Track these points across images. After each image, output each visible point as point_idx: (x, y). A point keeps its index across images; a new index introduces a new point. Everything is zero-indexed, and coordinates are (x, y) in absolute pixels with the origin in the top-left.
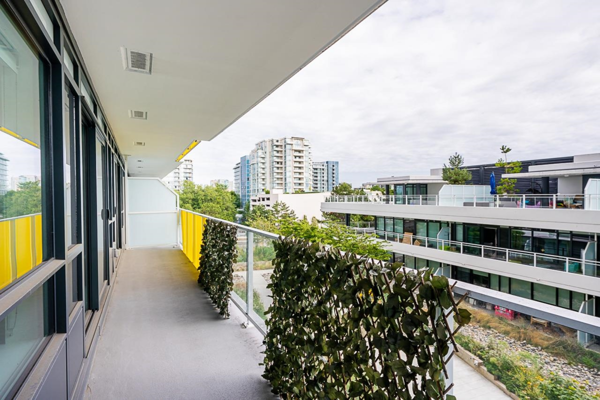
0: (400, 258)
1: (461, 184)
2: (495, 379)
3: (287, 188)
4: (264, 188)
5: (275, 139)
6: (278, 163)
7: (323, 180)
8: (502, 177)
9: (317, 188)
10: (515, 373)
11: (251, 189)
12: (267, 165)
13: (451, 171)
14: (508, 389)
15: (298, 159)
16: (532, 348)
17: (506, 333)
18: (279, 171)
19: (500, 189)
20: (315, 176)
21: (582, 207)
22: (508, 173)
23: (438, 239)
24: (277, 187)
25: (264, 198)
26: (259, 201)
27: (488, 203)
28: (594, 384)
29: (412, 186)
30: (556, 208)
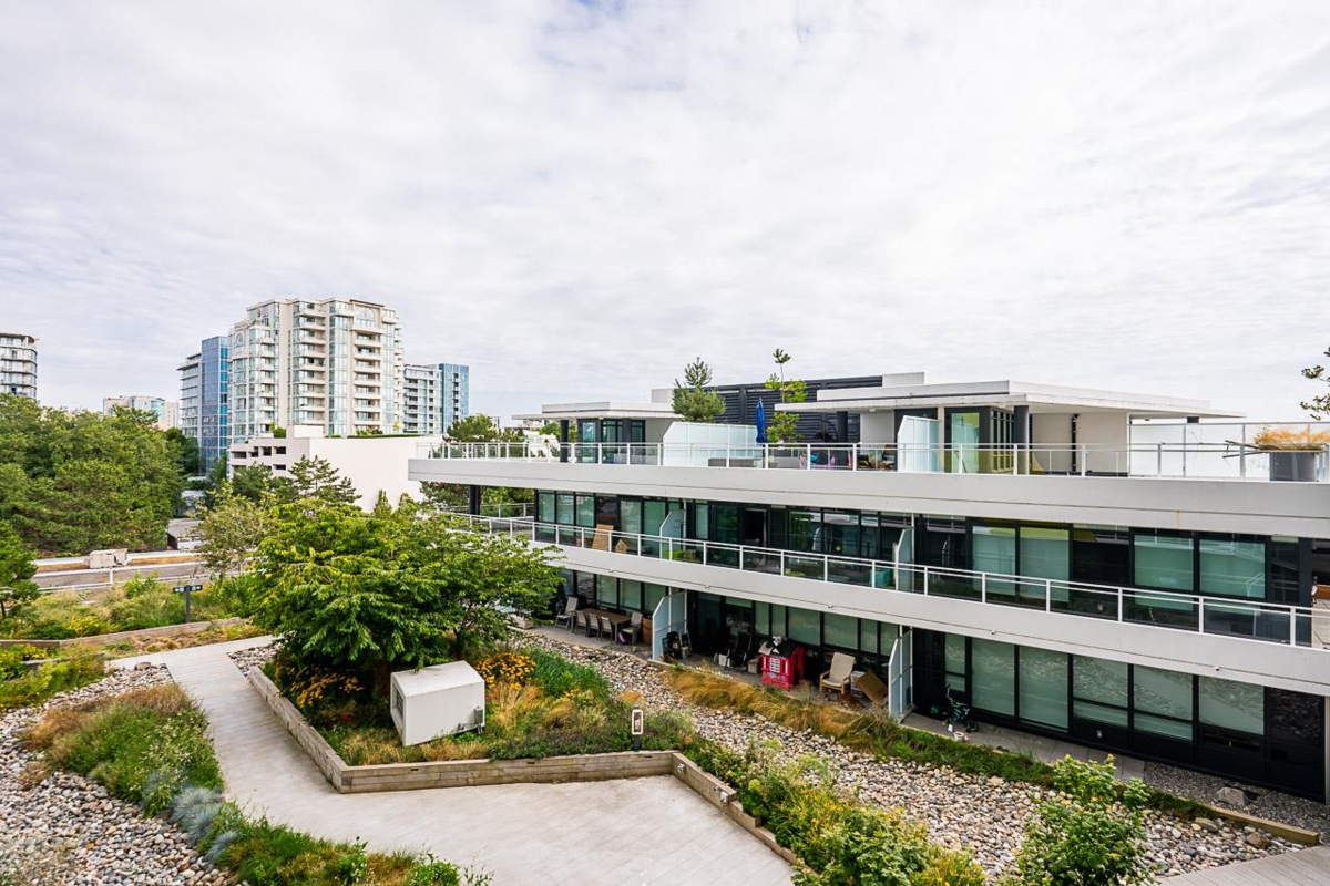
0: (587, 581)
1: (707, 421)
2: (757, 826)
3: (335, 422)
4: (269, 422)
5: (305, 298)
6: (311, 360)
7: (431, 408)
8: (776, 408)
9: (415, 424)
10: (791, 806)
11: (232, 425)
12: (282, 365)
13: (689, 394)
14: (778, 842)
15: (365, 354)
16: (820, 741)
17: (780, 720)
18: (314, 381)
19: (773, 434)
20: (411, 398)
21: (894, 466)
22: (786, 402)
23: (661, 537)
24: (306, 421)
25: (270, 448)
26: (255, 454)
27: (752, 460)
28: (913, 793)
29: (614, 423)
30: (858, 468)
